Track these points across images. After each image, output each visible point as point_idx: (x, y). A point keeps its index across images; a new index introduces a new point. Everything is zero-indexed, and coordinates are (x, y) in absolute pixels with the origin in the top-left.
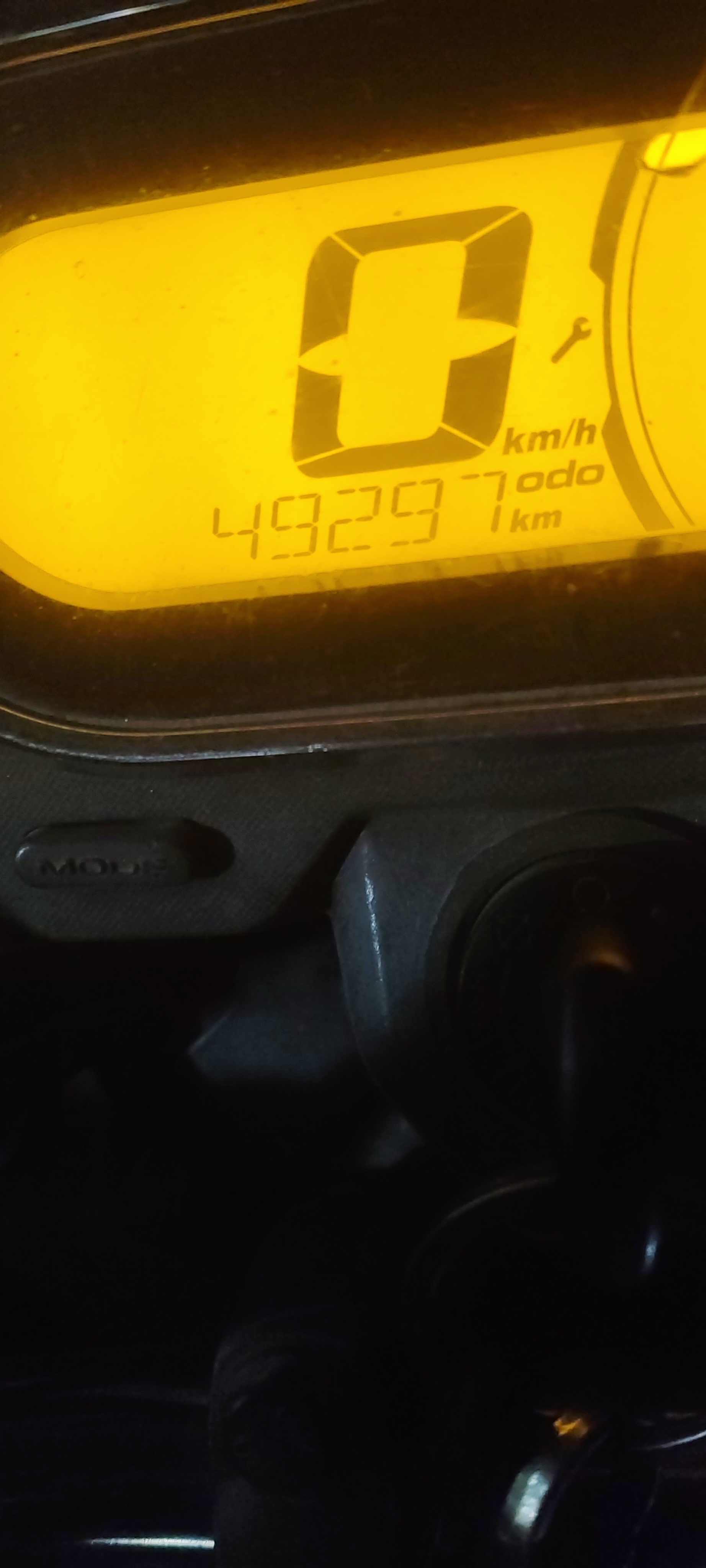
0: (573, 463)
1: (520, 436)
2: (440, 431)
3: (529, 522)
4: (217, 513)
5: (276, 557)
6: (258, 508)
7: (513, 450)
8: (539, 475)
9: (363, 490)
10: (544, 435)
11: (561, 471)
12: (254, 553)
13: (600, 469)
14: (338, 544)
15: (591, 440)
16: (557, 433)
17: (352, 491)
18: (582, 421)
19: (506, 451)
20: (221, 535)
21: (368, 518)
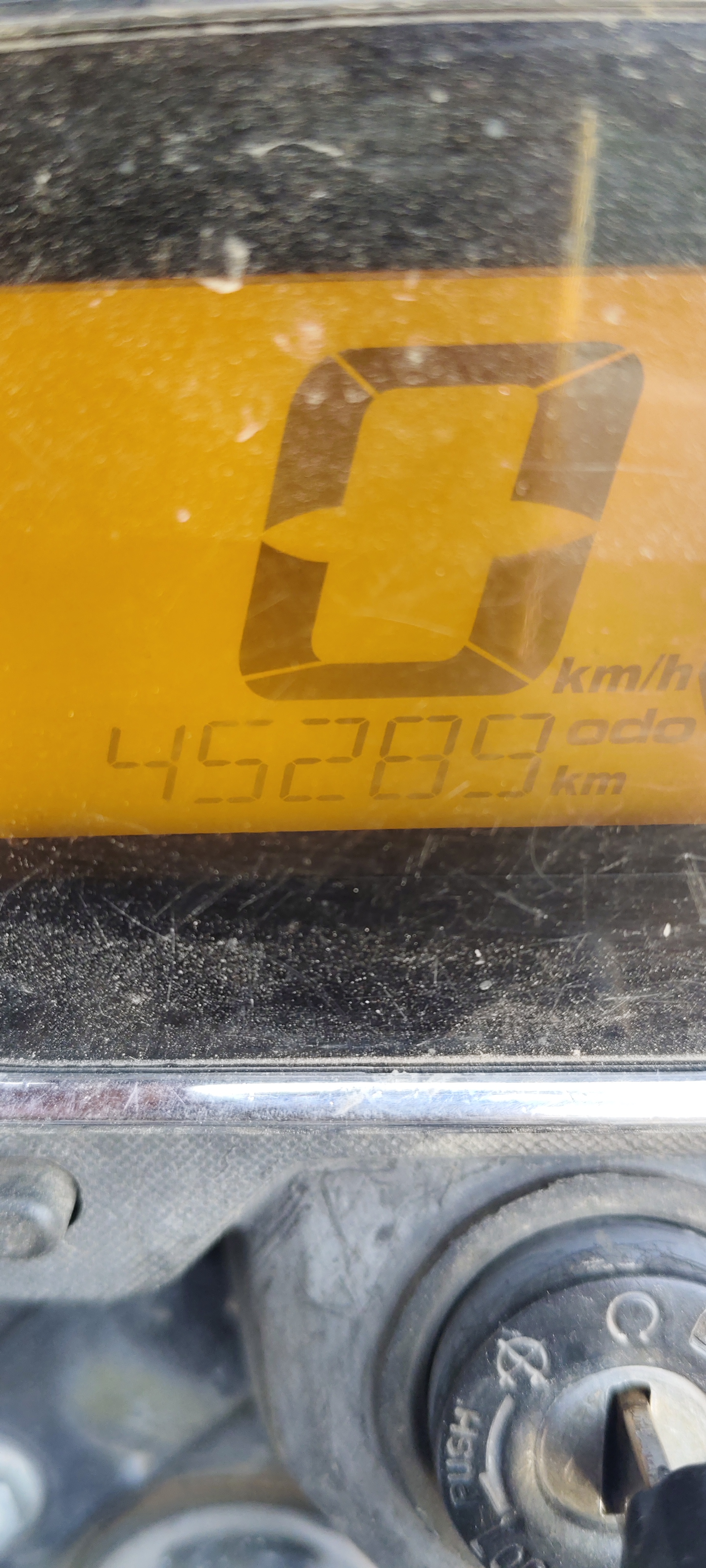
0: (651, 714)
1: (583, 670)
2: (466, 650)
3: (579, 784)
4: (116, 734)
5: (200, 801)
6: (180, 733)
7: (568, 688)
8: (601, 724)
9: (340, 721)
10: (617, 672)
11: (634, 722)
12: (167, 794)
13: (689, 723)
14: (295, 790)
15: (682, 686)
16: (635, 671)
17: (325, 721)
18: (674, 658)
19: (558, 689)
20: (118, 765)
21: (346, 760)
